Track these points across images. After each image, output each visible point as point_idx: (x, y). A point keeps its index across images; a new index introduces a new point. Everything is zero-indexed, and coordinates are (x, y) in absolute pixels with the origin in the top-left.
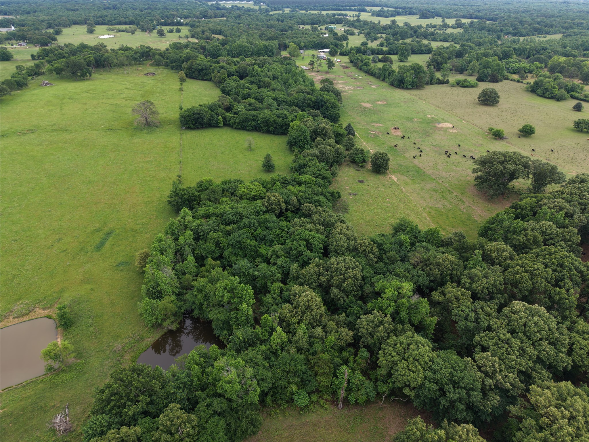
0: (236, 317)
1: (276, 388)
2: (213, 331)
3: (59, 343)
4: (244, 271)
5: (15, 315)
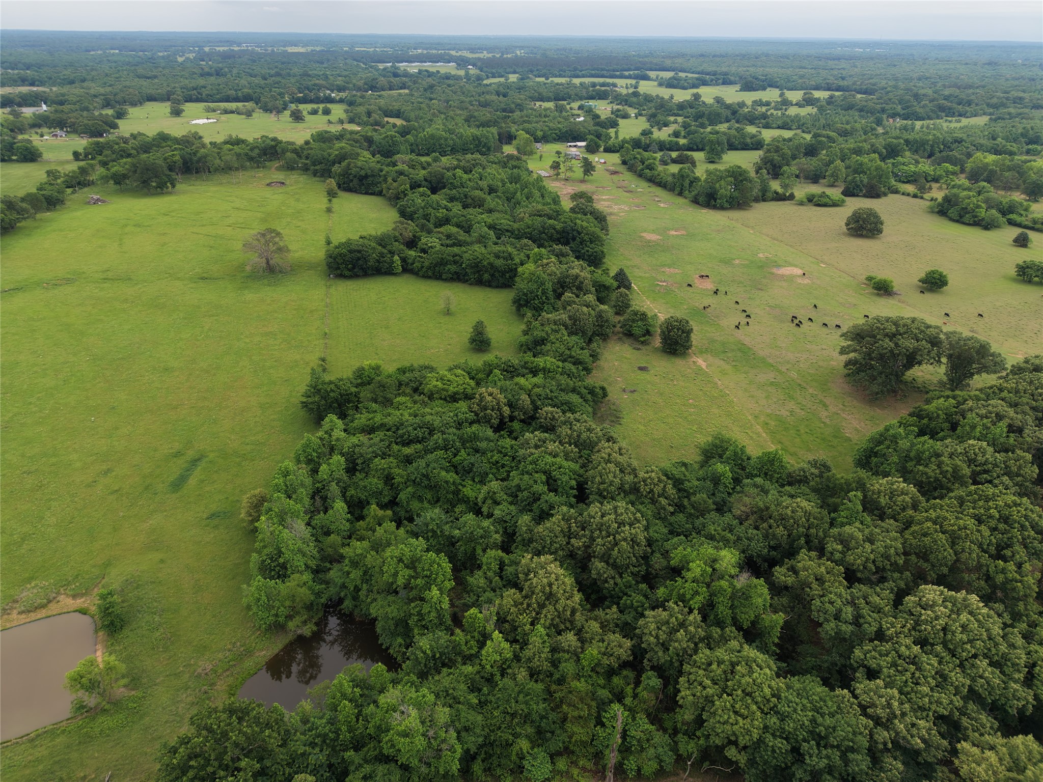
0: (419, 613)
1: (491, 744)
2: (377, 638)
3: (100, 659)
4: (435, 528)
5: (23, 608)
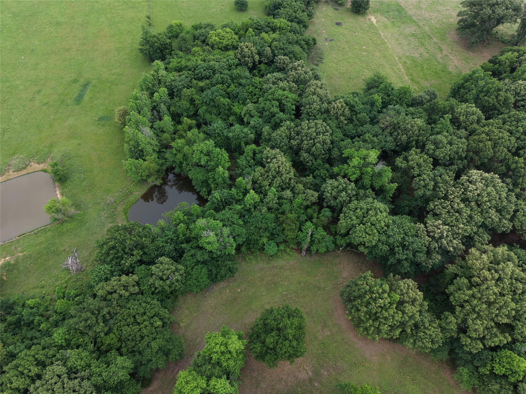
0: (213, 178)
1: (250, 240)
4: (219, 132)
5: (14, 169)
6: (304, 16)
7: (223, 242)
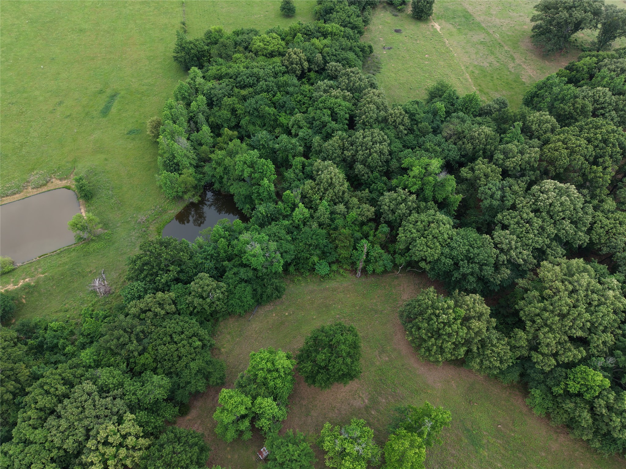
1: (299, 259)
3: (84, 214)
4: (264, 143)
5: (34, 186)
6: (359, 21)
7: (270, 257)
